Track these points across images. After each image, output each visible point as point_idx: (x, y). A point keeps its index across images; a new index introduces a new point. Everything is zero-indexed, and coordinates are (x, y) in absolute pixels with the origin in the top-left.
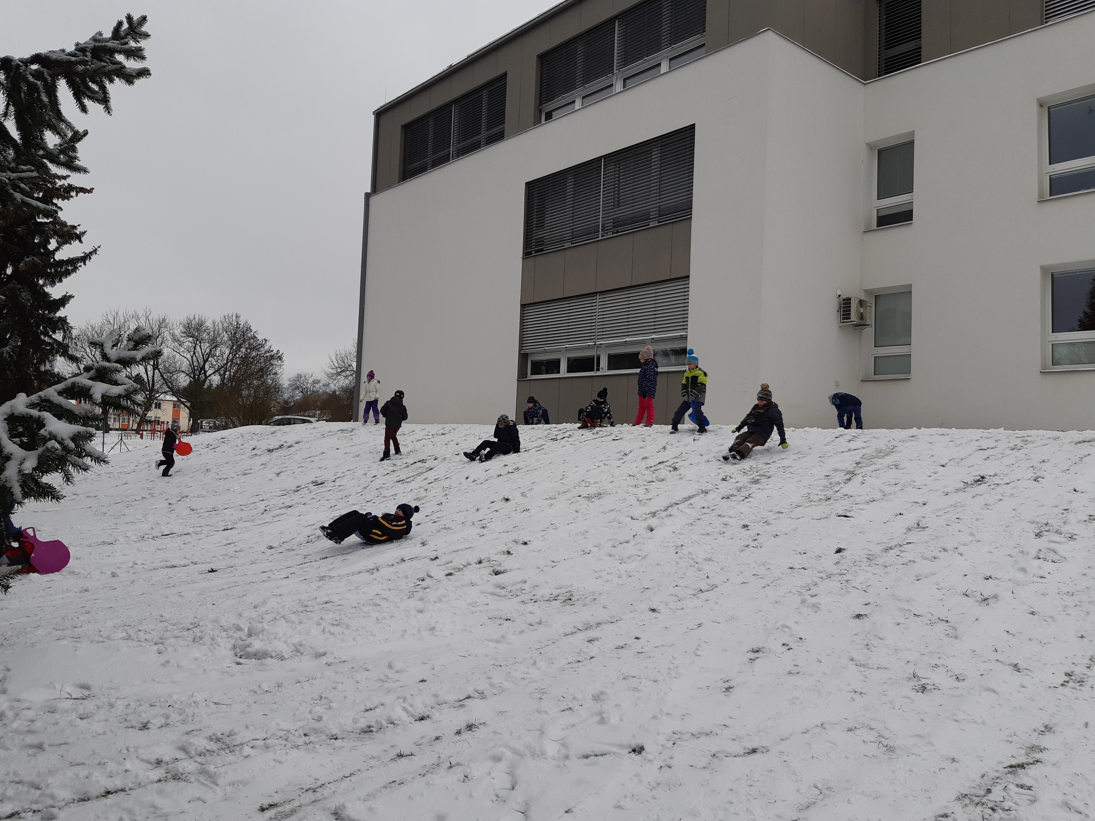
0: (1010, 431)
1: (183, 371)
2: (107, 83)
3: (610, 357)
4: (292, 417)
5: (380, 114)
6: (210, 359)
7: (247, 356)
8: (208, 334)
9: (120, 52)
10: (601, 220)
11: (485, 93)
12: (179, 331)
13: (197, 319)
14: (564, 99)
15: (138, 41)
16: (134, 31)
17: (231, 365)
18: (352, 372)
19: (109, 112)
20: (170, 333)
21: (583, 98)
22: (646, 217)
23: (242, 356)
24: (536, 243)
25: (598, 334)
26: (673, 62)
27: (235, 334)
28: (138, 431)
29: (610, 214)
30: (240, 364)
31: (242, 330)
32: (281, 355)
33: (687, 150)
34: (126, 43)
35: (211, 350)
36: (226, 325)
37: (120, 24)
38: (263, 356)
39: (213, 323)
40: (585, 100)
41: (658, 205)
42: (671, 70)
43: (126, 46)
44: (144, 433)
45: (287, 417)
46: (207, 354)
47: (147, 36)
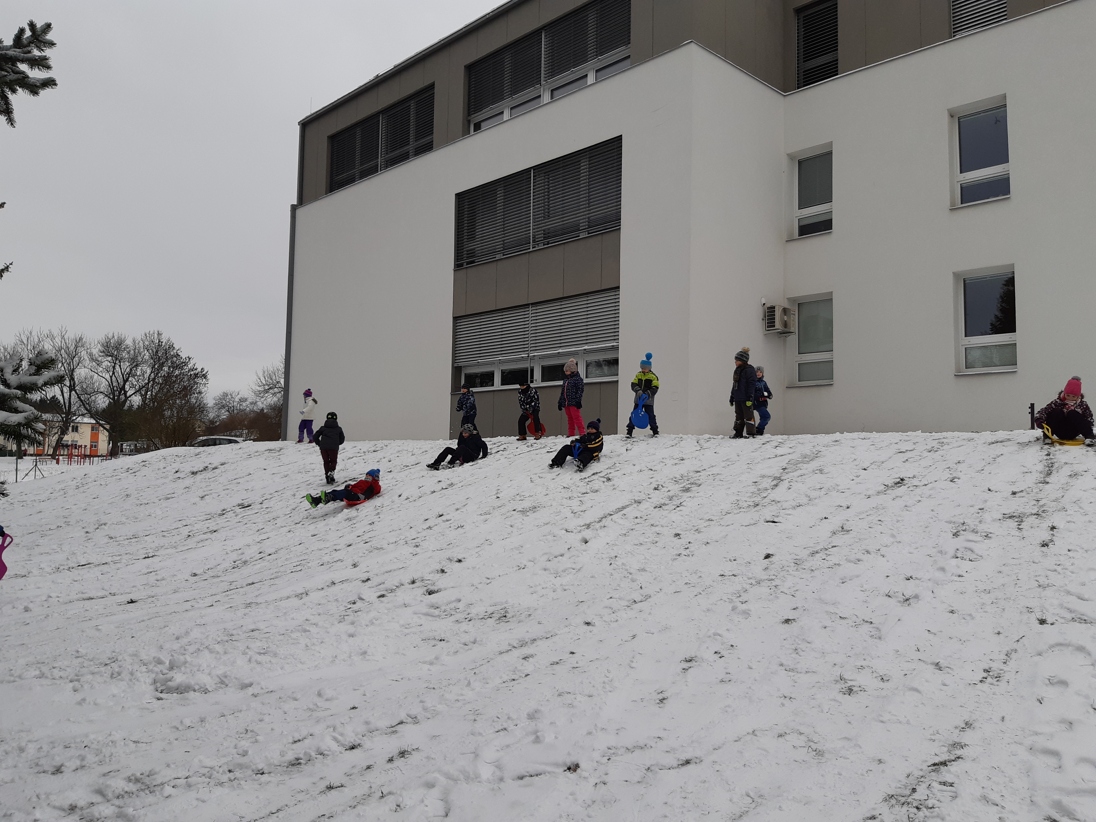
0: (928, 434)
1: (101, 392)
2: (9, 93)
3: (544, 368)
4: (218, 437)
5: (305, 125)
6: (130, 379)
7: (169, 375)
8: (129, 353)
9: (23, 61)
10: (531, 231)
11: (413, 104)
12: (97, 350)
13: (116, 337)
14: (493, 109)
15: (42, 50)
16: (37, 40)
17: (153, 384)
18: (280, 389)
19: (12, 124)
20: (87, 352)
21: (511, 109)
22: (576, 229)
23: (165, 375)
24: (467, 254)
25: (532, 346)
26: (600, 74)
27: (157, 352)
28: (53, 456)
29: (540, 226)
30: (162, 384)
31: (165, 348)
32: (206, 373)
33: (615, 161)
34: (29, 52)
35: (131, 370)
36: (147, 343)
37: (22, 31)
38: (187, 375)
39: (134, 341)
40: (513, 111)
41: (587, 216)
42: (597, 81)
43: (29, 55)
44: (61, 458)
45: (212, 437)
46: (127, 374)
47: (52, 44)
